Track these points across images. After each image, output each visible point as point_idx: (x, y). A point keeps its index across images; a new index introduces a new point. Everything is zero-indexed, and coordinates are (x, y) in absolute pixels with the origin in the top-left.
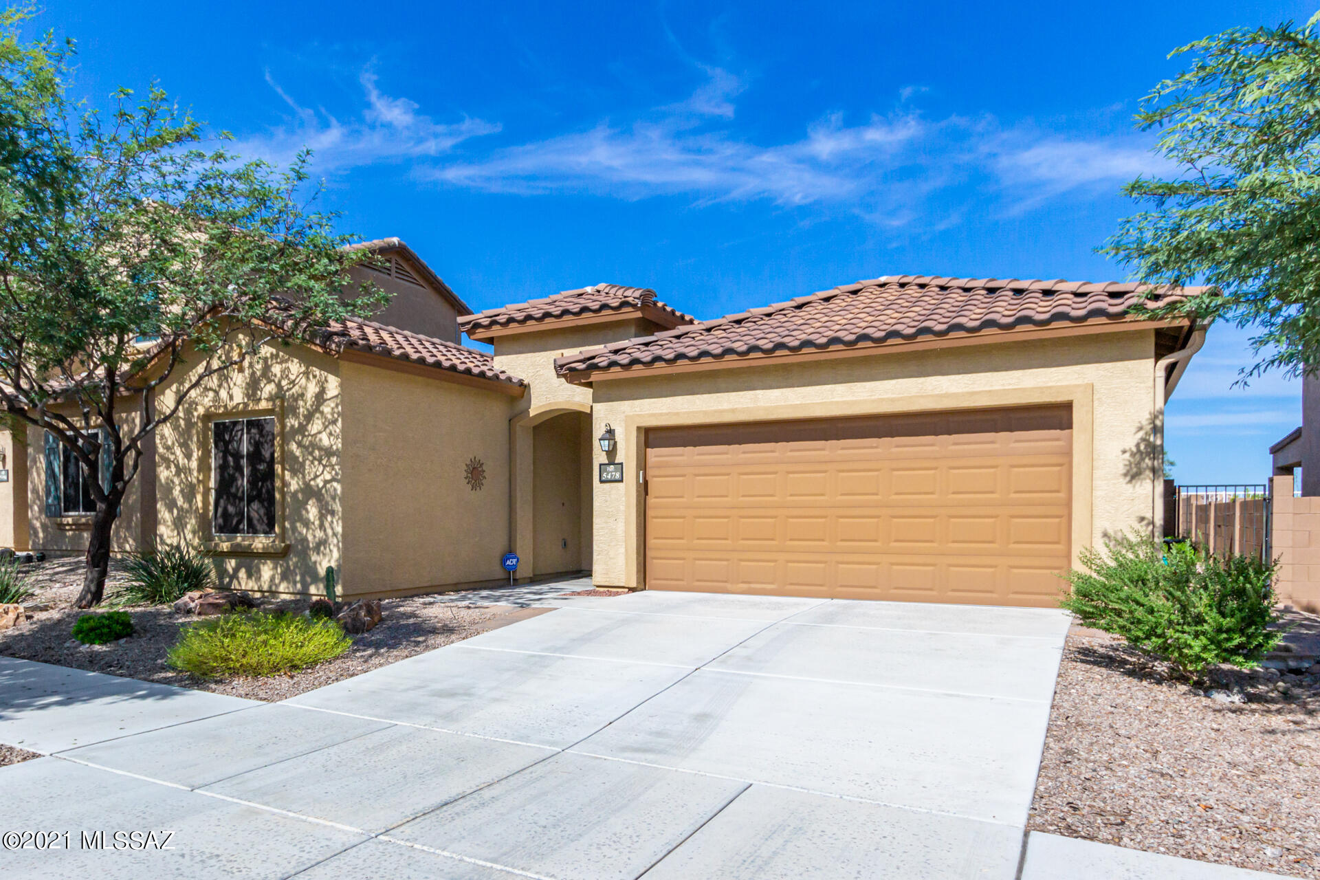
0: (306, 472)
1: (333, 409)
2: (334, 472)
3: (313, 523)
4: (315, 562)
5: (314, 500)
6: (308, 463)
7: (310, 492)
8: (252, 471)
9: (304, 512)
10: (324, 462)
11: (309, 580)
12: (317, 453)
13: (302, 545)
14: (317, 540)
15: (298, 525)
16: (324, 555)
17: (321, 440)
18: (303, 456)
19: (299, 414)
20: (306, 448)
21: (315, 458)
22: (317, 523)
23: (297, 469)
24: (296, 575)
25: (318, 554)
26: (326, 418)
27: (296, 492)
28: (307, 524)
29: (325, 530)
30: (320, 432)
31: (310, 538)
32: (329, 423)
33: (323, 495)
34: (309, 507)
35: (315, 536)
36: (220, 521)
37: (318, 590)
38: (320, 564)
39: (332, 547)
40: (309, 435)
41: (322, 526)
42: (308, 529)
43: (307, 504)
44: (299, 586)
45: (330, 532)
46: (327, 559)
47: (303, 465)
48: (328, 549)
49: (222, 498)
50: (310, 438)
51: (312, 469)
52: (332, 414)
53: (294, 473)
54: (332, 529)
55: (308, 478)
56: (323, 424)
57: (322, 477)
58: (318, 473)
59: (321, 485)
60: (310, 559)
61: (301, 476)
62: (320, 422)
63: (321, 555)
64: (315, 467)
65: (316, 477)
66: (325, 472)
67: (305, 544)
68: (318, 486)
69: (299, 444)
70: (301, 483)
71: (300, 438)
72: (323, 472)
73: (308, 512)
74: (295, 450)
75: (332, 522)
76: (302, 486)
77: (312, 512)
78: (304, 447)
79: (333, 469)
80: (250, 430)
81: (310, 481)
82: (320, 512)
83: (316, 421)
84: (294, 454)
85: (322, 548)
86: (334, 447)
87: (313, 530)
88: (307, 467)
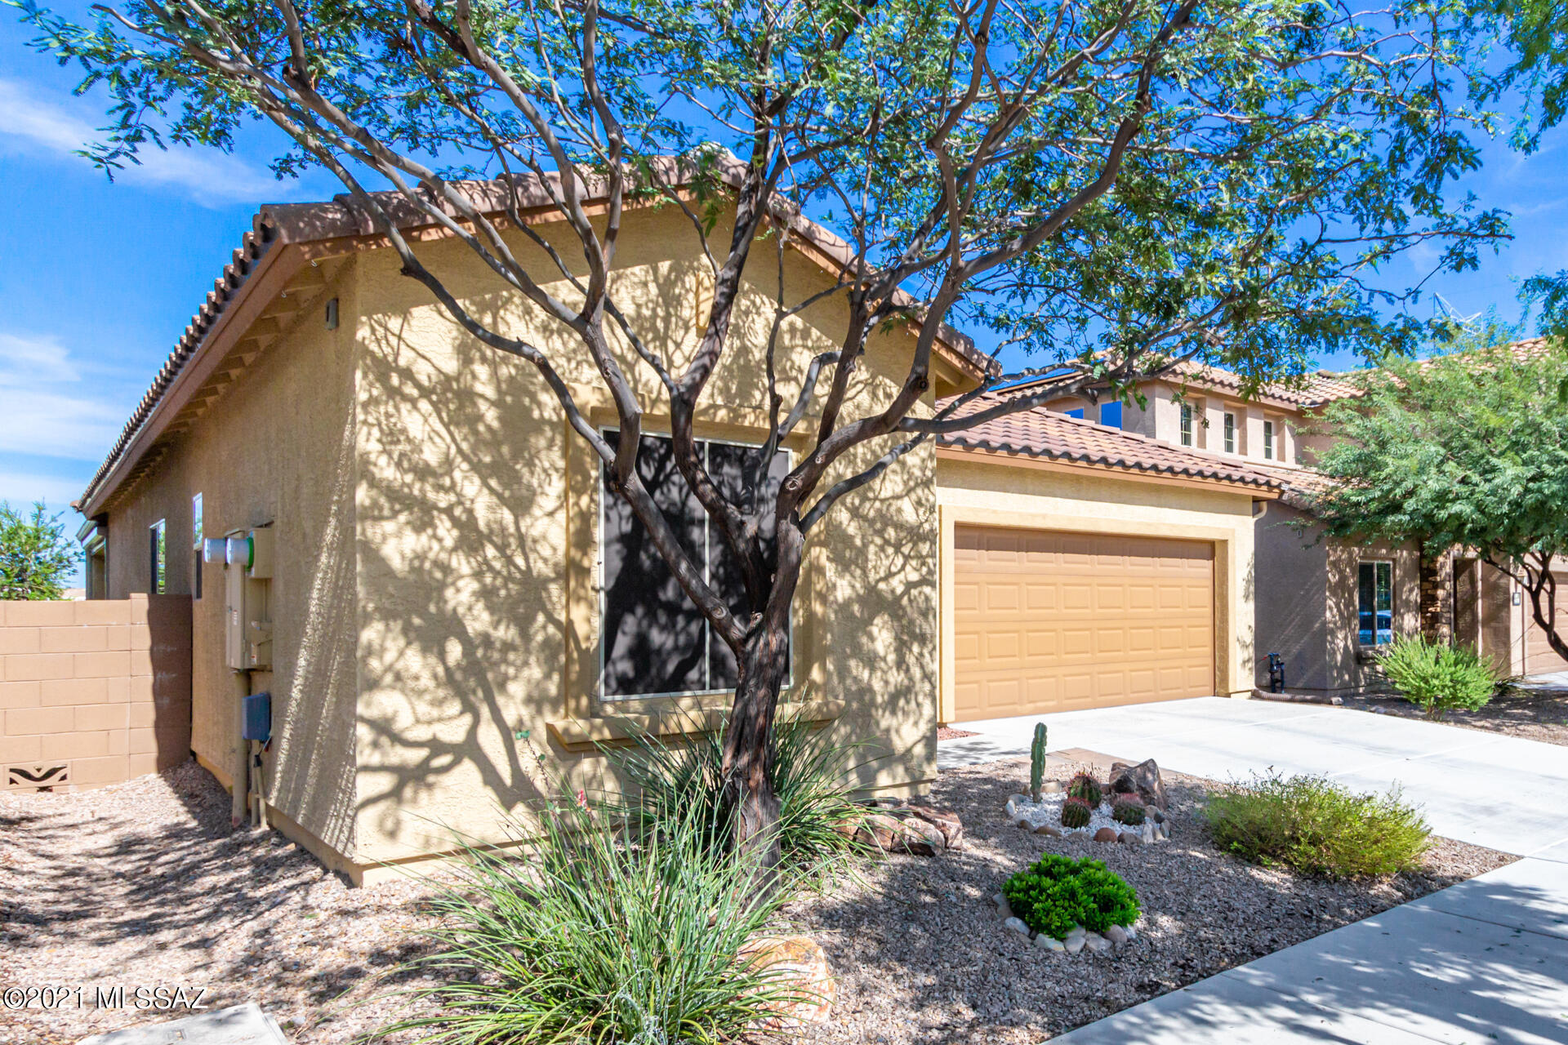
0: (870, 565)
1: (923, 460)
2: (924, 570)
3: (884, 659)
4: (888, 730)
5: (886, 617)
6: (872, 549)
7: (874, 602)
8: (724, 554)
9: (864, 640)
10: (906, 550)
11: (875, 764)
12: (891, 533)
13: (861, 700)
14: (891, 689)
15: (853, 663)
16: (906, 713)
17: (899, 510)
18: (863, 537)
19: (855, 456)
20: (872, 522)
21: (887, 542)
22: (891, 658)
23: (849, 557)
24: (847, 758)
25: (894, 713)
26: (911, 475)
27: (848, 603)
28: (871, 661)
29: (908, 670)
30: (898, 497)
31: (877, 685)
32: (917, 485)
33: (903, 609)
34: (875, 630)
35: (887, 683)
36: (625, 667)
37: (894, 778)
38: (897, 731)
39: (920, 698)
40: (876, 499)
41: (901, 663)
42: (873, 669)
43: (870, 622)
44: (853, 779)
45: (917, 673)
46: (911, 720)
47: (862, 552)
48: (913, 704)
49: (633, 612)
50: (877, 504)
51: (879, 562)
52: (923, 469)
53: (844, 565)
54: (922, 667)
55: (872, 577)
56: (906, 483)
57: (901, 576)
58: (893, 569)
59: (900, 590)
60: (878, 724)
61: (858, 572)
62: (898, 478)
63: (900, 714)
64: (887, 557)
65: (890, 575)
66: (908, 568)
67: (867, 698)
68: (893, 591)
69: (855, 513)
70: (858, 585)
71: (857, 502)
72: (903, 568)
73: (872, 639)
74: (845, 523)
75: (921, 654)
76: (861, 592)
77: (882, 637)
78: (865, 518)
79: (923, 564)
80: (721, 466)
81: (878, 581)
82: (897, 638)
83: (891, 476)
84: (844, 531)
85: (902, 702)
86: (927, 526)
87: (884, 672)
88: (871, 556)
